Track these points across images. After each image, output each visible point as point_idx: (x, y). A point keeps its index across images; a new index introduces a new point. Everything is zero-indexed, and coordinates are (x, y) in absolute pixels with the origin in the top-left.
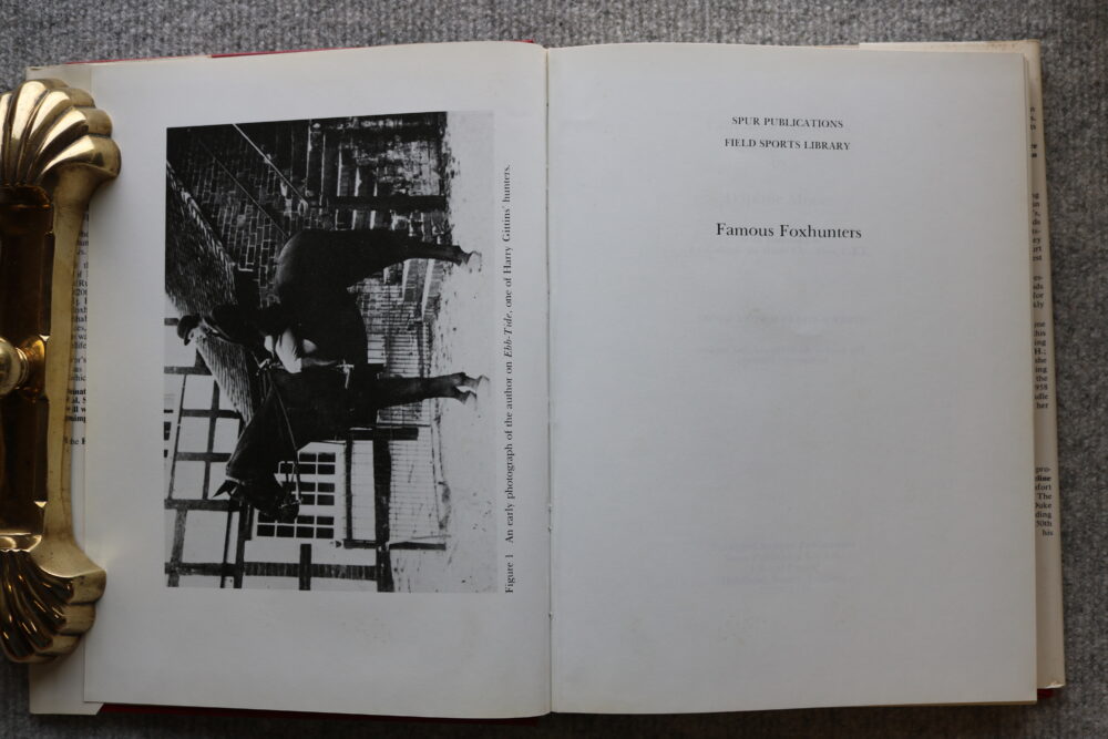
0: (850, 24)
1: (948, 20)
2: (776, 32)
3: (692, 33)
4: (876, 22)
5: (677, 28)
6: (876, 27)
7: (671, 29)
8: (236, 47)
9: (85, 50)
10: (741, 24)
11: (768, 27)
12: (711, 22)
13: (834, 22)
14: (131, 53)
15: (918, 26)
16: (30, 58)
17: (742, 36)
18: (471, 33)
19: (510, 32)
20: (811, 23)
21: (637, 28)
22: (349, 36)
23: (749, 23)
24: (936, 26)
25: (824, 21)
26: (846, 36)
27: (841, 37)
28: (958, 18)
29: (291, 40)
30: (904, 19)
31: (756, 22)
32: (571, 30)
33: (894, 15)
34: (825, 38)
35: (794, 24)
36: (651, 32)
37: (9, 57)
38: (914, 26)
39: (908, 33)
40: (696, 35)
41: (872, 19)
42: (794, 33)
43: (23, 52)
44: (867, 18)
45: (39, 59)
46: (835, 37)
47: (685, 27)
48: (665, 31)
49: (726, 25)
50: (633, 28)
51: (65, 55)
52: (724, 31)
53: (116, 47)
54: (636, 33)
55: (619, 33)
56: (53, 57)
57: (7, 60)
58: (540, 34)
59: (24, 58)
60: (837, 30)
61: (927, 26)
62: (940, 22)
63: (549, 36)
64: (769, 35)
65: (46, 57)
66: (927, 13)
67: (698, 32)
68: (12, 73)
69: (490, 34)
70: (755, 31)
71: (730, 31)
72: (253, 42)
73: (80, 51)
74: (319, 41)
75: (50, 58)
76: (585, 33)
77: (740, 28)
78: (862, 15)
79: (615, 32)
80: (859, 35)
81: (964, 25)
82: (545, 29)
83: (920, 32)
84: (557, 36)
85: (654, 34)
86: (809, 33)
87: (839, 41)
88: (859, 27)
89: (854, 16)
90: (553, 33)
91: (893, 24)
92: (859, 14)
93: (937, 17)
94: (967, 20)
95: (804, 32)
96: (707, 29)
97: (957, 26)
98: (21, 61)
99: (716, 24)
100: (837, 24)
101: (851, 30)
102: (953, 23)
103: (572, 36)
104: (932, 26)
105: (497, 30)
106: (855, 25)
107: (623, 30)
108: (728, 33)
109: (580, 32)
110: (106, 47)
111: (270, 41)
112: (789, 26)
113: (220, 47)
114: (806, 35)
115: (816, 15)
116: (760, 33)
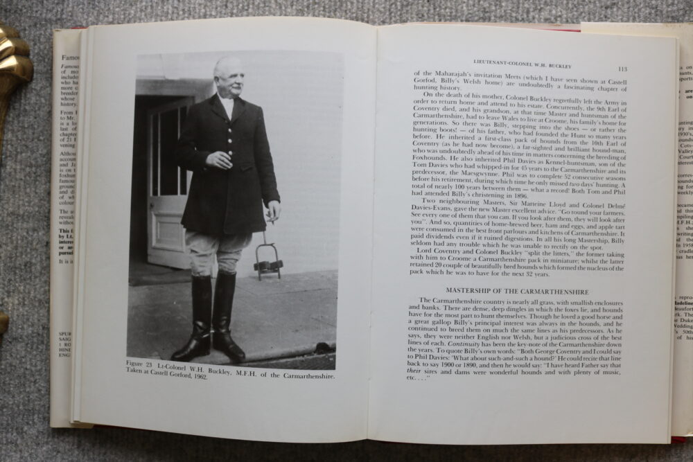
0: (611, 8)
1: (675, 8)
2: (564, 12)
3: (511, 10)
4: (629, 8)
5: (501, 7)
6: (629, 11)
7: (498, 7)
8: (224, 7)
9: (131, 5)
10: (542, 6)
11: (559, 9)
12: (523, 4)
13: (602, 7)
14: (159, 8)
15: (656, 12)
16: (97, 9)
17: (542, 13)
18: (372, 4)
19: (396, 5)
20: (587, 7)
21: (476, 5)
22: (295, 3)
23: (548, 5)
24: (667, 12)
25: (595, 6)
26: (609, 16)
27: (606, 17)
28: (682, 7)
29: (259, 4)
30: (646, 6)
31: (552, 5)
32: (434, 5)
33: (640, 3)
34: (595, 17)
35: (576, 7)
36: (485, 8)
37: (85, 8)
38: (653, 11)
39: (649, 16)
40: (513, 11)
41: (626, 6)
42: (575, 13)
43: (93, 5)
44: (623, 5)
45: (103, 10)
46: (602, 16)
47: (507, 6)
48: (493, 8)
49: (533, 6)
50: (474, 5)
51: (119, 7)
52: (531, 10)
53: (150, 4)
54: (475, 9)
55: (465, 8)
56: (111, 8)
57: (83, 9)
58: (415, 7)
59: (93, 9)
60: (603, 12)
61: (661, 12)
62: (669, 9)
63: (420, 8)
64: (560, 13)
65: (107, 8)
66: (662, 3)
67: (514, 9)
68: (86, 17)
69: (383, 5)
70: (550, 11)
71: (535, 9)
72: (235, 4)
73: (128, 6)
74: (276, 6)
75: (109, 9)
76: (443, 7)
77: (541, 8)
78: (620, 3)
79: (462, 8)
80: (617, 16)
81: (686, 11)
82: (418, 4)
83: (657, 15)
84: (425, 8)
85: (487, 10)
86: (585, 13)
87: (604, 19)
88: (617, 10)
89: (614, 4)
90: (423, 6)
91: (640, 10)
92: (618, 3)
93: (668, 6)
94: (687, 8)
95: (582, 13)
96: (521, 8)
97: (681, 13)
98: (92, 10)
99: (526, 5)
100: (604, 8)
101: (612, 12)
102: (678, 10)
103: (434, 9)
104: (664, 12)
105: (388, 3)
106: (615, 9)
107: (467, 6)
108: (533, 11)
109: (440, 7)
110: (144, 4)
111: (246, 4)
112: (573, 8)
113: (214, 6)
114: (583, 14)
115: (590, 2)
116: (554, 12)
